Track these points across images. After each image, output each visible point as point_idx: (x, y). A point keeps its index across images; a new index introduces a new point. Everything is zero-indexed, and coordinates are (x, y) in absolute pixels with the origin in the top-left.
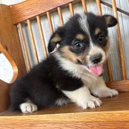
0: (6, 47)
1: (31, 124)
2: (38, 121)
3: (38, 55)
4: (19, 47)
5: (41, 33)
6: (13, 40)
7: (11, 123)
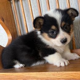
3: (27, 25)
5: (30, 8)
7: (8, 78)
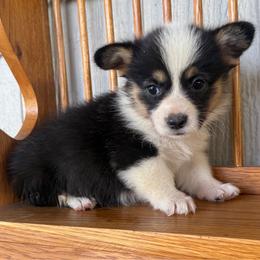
1: (76, 249)
2: (98, 244)
4: (46, 53)
6: (34, 33)
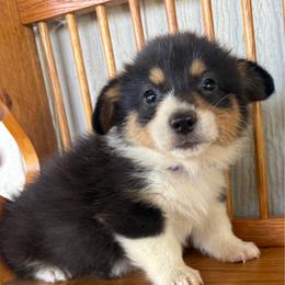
0: (7, 96)
